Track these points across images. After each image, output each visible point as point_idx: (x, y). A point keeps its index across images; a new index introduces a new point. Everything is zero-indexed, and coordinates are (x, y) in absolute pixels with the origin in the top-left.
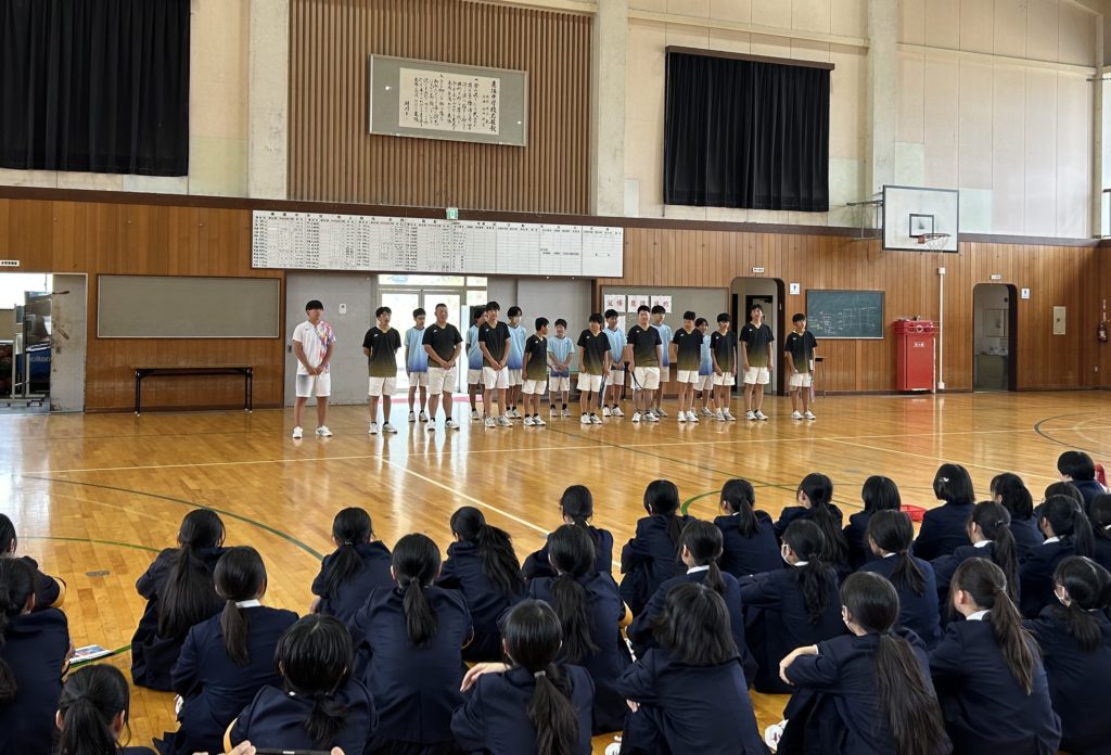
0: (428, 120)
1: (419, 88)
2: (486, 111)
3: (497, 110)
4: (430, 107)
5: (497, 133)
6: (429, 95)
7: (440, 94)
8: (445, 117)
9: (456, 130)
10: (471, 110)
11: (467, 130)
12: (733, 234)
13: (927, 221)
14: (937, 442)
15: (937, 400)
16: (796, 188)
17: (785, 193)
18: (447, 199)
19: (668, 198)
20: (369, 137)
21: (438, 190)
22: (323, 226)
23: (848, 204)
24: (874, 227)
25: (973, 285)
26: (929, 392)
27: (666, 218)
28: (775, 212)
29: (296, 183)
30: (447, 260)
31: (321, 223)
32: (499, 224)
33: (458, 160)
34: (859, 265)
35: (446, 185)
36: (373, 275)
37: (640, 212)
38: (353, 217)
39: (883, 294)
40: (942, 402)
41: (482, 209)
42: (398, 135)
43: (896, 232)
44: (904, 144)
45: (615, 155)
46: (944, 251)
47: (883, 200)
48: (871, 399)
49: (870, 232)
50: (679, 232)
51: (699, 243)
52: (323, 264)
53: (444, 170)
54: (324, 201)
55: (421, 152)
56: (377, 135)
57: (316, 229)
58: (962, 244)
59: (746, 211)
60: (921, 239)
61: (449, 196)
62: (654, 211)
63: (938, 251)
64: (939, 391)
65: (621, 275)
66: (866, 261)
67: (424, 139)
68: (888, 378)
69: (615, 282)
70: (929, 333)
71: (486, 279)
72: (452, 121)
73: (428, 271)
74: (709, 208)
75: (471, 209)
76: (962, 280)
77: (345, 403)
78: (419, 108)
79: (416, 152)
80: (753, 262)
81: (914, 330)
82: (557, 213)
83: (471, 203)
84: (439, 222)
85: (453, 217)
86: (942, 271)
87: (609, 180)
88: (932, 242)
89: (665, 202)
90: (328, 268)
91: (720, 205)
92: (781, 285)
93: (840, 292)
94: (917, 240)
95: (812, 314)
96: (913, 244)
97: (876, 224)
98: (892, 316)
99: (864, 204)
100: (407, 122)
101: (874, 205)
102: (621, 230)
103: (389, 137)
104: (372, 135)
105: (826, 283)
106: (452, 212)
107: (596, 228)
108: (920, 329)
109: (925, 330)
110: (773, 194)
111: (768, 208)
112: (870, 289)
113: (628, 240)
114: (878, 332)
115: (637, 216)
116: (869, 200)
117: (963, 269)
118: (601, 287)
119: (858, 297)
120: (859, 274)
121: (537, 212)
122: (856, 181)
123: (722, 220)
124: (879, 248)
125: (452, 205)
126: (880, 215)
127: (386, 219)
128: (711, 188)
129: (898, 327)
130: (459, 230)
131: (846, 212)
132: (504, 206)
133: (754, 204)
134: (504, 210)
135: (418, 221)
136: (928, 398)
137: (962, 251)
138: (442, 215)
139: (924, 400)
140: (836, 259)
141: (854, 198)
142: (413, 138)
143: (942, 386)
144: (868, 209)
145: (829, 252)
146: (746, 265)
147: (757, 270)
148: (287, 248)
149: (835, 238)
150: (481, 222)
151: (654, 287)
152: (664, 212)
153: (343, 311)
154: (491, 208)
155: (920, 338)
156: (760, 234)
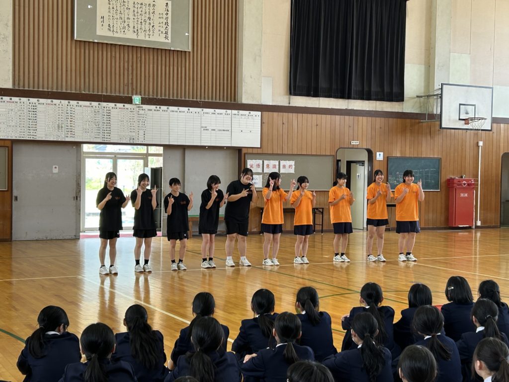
0: (119, 31)
1: (111, 6)
2: (161, 25)
3: (170, 24)
4: (119, 21)
5: (170, 41)
6: (119, 12)
7: (127, 11)
8: (131, 29)
9: (139, 38)
10: (150, 24)
11: (147, 38)
12: (338, 117)
13: (470, 109)
14: (475, 262)
15: (476, 233)
16: (382, 86)
17: (373, 89)
18: (132, 89)
19: (292, 91)
20: (74, 42)
21: (126, 82)
22: (40, 108)
23: (417, 97)
24: (435, 113)
25: (501, 154)
26: (470, 228)
27: (290, 105)
28: (367, 102)
29: (19, 76)
30: (134, 134)
31: (39, 106)
32: (171, 108)
33: (141, 61)
34: (424, 139)
35: (132, 79)
36: (78, 144)
37: (273, 101)
38: (63, 101)
39: (440, 160)
40: (479, 234)
41: (159, 97)
42: (96, 41)
43: (449, 116)
44: (456, 54)
45: (255, 60)
46: (482, 130)
47: (441, 94)
48: (431, 232)
49: (432, 116)
50: (300, 115)
51: (314, 123)
52: (41, 136)
53: (130, 68)
54: (41, 89)
55: (113, 53)
56: (80, 41)
57: (34, 109)
58: (495, 125)
59: (347, 101)
60: (466, 121)
61: (134, 87)
62: (282, 100)
63: (478, 130)
64: (477, 227)
65: (259, 146)
66: (429, 137)
67: (116, 45)
68: (443, 219)
69: (255, 151)
70: (471, 187)
71: (162, 148)
72: (136, 32)
73: (119, 142)
74: (321, 99)
75: (151, 97)
76: (494, 150)
77: (58, 238)
78: (111, 21)
79: (109, 54)
80: (352, 138)
81: (461, 185)
82: (214, 101)
83: (151, 93)
84: (127, 106)
85: (138, 103)
86: (481, 144)
87: (251, 78)
88: (474, 124)
89: (291, 94)
90: (44, 139)
91: (329, 96)
92: (370, 153)
93: (410, 158)
94: (463, 122)
95: (391, 174)
96: (461, 125)
97: (436, 111)
98: (446, 175)
99: (428, 96)
100: (102, 32)
101: (435, 97)
102: (259, 113)
103: (89, 42)
104: (76, 41)
105: (401, 153)
106: (137, 99)
107: (241, 112)
108: (465, 184)
109: (469, 185)
110: (366, 89)
111: (362, 99)
112: (431, 156)
113: (264, 121)
114: (436, 186)
115: (271, 104)
116: (431, 94)
117: (495, 142)
118: (245, 154)
119: (423, 161)
120: (424, 145)
121: (199, 100)
122: (423, 80)
123: (330, 107)
124: (438, 128)
125: (136, 94)
126: (439, 105)
127: (87, 103)
128: (323, 84)
129: (450, 183)
130: (141, 112)
131: (416, 102)
132: (175, 95)
133: (352, 95)
134: (175, 98)
135: (112, 105)
136: (470, 232)
137: (494, 130)
138: (129, 101)
139: (467, 233)
140: (408, 135)
141: (421, 92)
142: (107, 44)
143: (479, 223)
144: (431, 100)
145: (403, 131)
146: (346, 139)
147: (354, 143)
148: (13, 124)
149: (408, 121)
150: (158, 107)
151: (282, 154)
152: (289, 101)
153: (55, 171)
154: (165, 96)
155: (465, 190)
156: (356, 118)
